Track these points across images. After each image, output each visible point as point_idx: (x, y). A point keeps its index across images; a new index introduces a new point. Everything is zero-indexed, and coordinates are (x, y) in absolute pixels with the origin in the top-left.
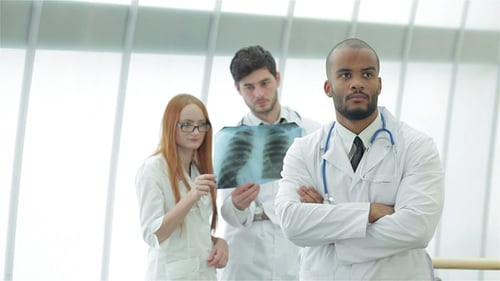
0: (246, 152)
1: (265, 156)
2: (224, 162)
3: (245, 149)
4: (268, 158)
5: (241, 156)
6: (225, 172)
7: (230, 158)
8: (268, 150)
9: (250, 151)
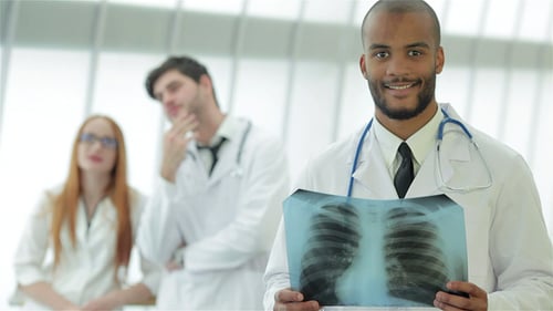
0: (348, 246)
1: (388, 257)
2: (306, 258)
3: (345, 241)
4: (394, 261)
5: (339, 252)
6: (312, 278)
7: (316, 252)
8: (395, 246)
9: (355, 245)
